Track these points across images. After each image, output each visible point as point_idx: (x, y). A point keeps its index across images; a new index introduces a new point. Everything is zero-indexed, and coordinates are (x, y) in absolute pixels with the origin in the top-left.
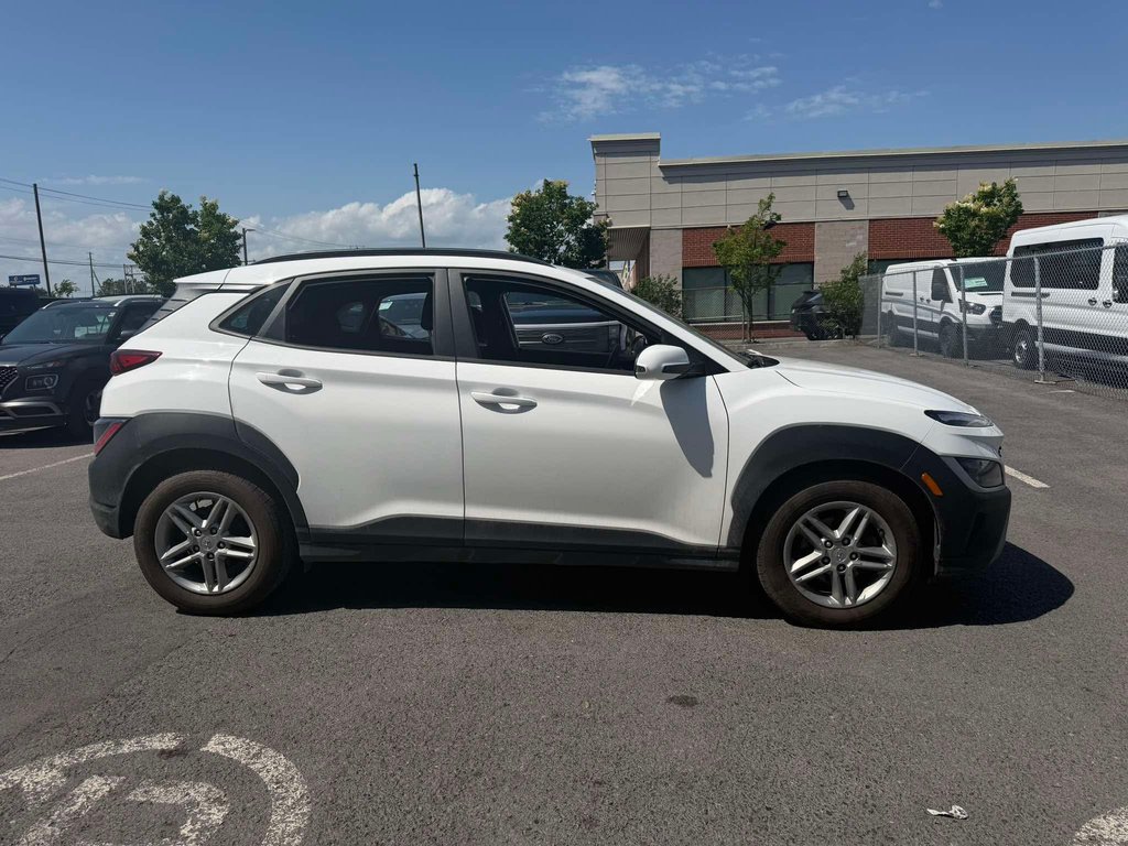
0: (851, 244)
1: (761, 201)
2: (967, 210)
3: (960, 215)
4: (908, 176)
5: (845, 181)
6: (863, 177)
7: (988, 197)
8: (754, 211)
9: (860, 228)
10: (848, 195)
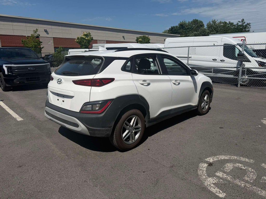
0: (49, 43)
1: (34, 30)
2: (83, 38)
3: (82, 39)
4: (60, 28)
5: (46, 27)
6: (50, 26)
7: (86, 35)
8: (32, 33)
9: (51, 39)
10: (47, 31)
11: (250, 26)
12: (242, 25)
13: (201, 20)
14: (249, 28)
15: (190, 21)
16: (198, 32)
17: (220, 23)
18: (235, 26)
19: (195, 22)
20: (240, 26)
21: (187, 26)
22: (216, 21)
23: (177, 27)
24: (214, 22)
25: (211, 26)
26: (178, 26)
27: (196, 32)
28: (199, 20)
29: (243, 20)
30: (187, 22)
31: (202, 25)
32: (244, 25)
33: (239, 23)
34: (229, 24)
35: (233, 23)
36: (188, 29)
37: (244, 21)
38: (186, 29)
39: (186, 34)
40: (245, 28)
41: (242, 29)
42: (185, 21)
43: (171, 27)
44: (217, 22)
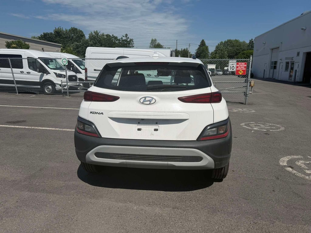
11: (133, 42)
12: (126, 41)
13: (81, 30)
14: (133, 44)
15: (68, 29)
16: (80, 43)
17: (103, 35)
18: (119, 40)
19: (74, 31)
20: (124, 40)
21: (64, 34)
22: (98, 32)
23: (51, 33)
24: (96, 33)
25: (94, 38)
26: (53, 33)
27: (77, 43)
28: (78, 29)
29: (126, 35)
30: (64, 30)
31: (83, 36)
32: (128, 40)
33: (123, 37)
34: (113, 38)
35: (117, 37)
36: (66, 38)
37: (127, 37)
38: (64, 38)
39: (65, 44)
40: (129, 44)
41: (126, 44)
42: (62, 28)
43: (44, 34)
44: (99, 34)
